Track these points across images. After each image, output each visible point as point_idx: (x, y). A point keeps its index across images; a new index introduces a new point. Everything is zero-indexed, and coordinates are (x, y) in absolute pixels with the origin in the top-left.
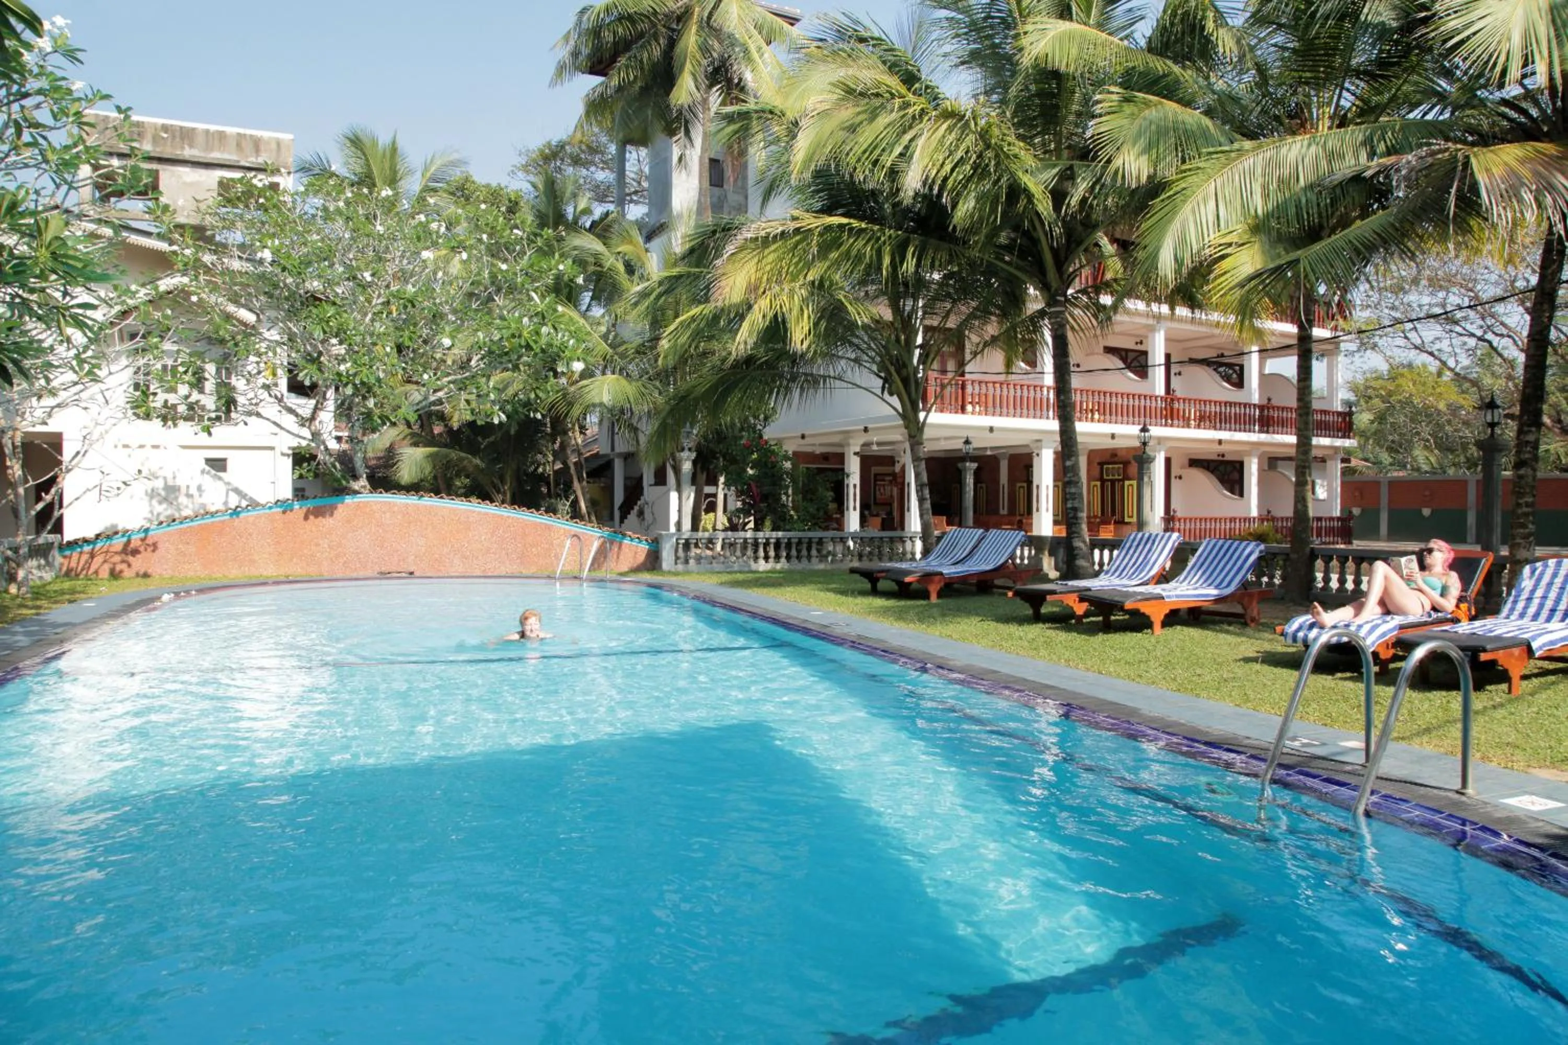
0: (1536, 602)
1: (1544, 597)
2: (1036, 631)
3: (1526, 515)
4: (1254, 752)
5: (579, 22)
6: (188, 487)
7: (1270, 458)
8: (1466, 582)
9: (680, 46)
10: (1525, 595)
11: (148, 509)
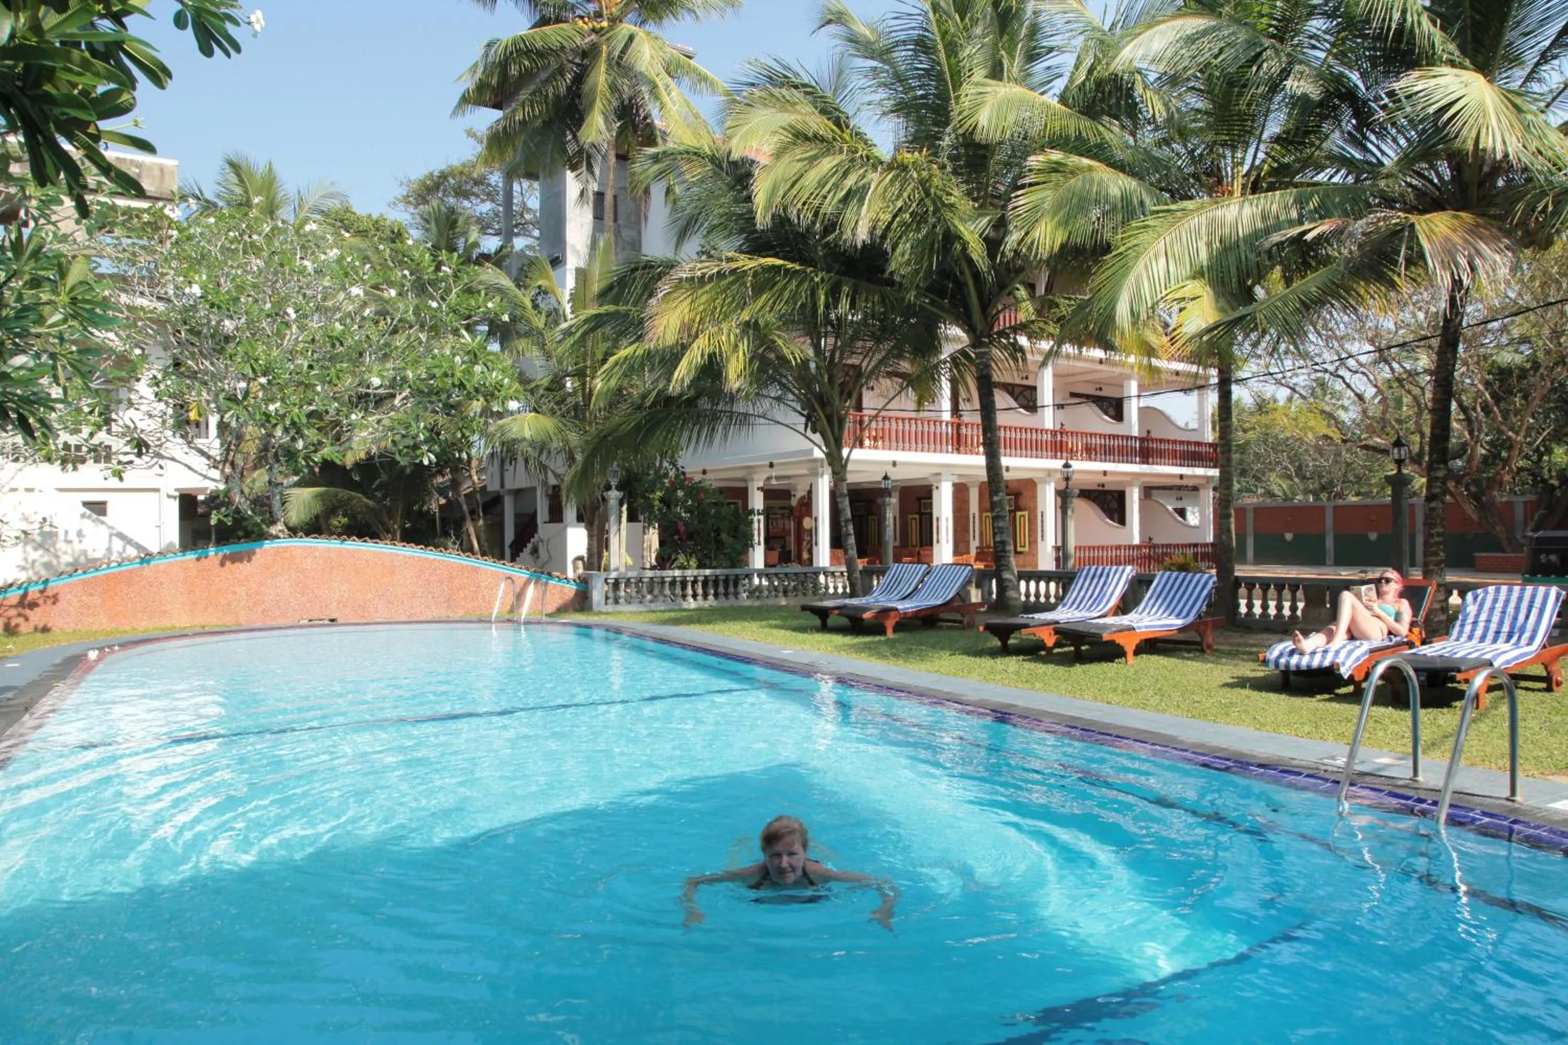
0: (1481, 625)
1: (1488, 621)
2: (1012, 663)
3: (1438, 544)
4: (1311, 772)
5: (486, 55)
6: (66, 532)
7: (1145, 488)
8: (1415, 609)
9: (590, 81)
10: (1470, 620)
11: (22, 556)
